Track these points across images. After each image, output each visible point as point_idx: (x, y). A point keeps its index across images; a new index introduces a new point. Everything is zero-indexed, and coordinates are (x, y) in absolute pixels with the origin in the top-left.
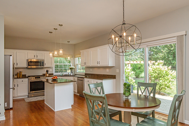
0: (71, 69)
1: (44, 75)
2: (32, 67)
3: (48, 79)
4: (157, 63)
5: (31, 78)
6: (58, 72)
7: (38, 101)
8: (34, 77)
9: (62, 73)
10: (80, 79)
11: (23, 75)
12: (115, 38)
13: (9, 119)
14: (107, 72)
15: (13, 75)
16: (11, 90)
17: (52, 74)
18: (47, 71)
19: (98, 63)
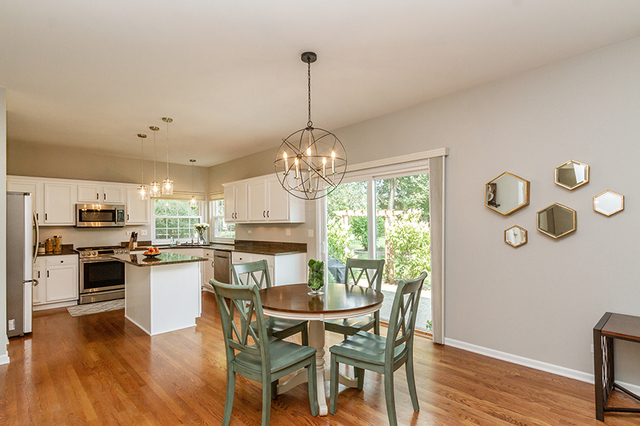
0: (199, 228)
1: (125, 246)
2: (92, 224)
3: (135, 256)
4: (406, 216)
5: (86, 252)
6: (164, 237)
7: (106, 312)
8: (97, 252)
9: (176, 240)
10: (221, 253)
11: (63, 246)
12: (291, 158)
13: (22, 361)
14: (288, 236)
15: (35, 247)
16: (28, 287)
17: (149, 243)
18: (134, 236)
19: (266, 214)
